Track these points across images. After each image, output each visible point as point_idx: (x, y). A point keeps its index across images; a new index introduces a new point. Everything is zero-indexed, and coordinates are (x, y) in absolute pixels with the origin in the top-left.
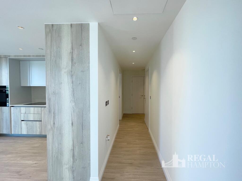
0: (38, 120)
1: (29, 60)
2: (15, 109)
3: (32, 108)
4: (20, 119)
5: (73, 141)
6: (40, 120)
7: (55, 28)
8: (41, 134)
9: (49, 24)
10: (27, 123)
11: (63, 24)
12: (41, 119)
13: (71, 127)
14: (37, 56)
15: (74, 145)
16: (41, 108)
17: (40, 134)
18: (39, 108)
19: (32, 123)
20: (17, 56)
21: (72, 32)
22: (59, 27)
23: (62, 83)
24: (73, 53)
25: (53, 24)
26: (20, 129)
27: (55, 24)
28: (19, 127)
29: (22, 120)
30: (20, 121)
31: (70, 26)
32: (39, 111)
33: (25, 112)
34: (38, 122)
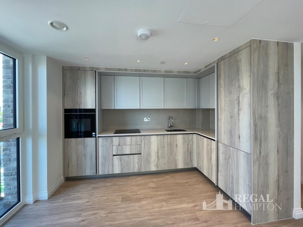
0: (137, 153)
1: (114, 75)
2: (105, 140)
3: (128, 139)
4: (111, 153)
5: (278, 171)
6: (139, 153)
7: (262, 44)
8: (141, 171)
9: (257, 40)
10: (121, 158)
11: (270, 41)
12: (140, 151)
13: (277, 155)
14: (136, 70)
15: (279, 175)
16: (140, 136)
17: (139, 171)
18: (138, 137)
19: (129, 157)
20: (109, 69)
21: (278, 50)
22: (267, 43)
23: (268, 106)
24: (280, 73)
25: (260, 40)
26: (111, 167)
27: (262, 40)
28: (110, 164)
29: (114, 154)
30: (111, 156)
31: (276, 44)
32: (138, 141)
33: (118, 143)
34: (137, 155)
